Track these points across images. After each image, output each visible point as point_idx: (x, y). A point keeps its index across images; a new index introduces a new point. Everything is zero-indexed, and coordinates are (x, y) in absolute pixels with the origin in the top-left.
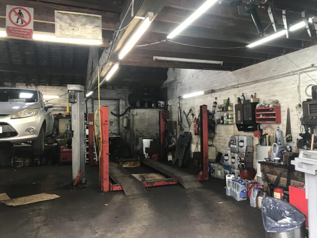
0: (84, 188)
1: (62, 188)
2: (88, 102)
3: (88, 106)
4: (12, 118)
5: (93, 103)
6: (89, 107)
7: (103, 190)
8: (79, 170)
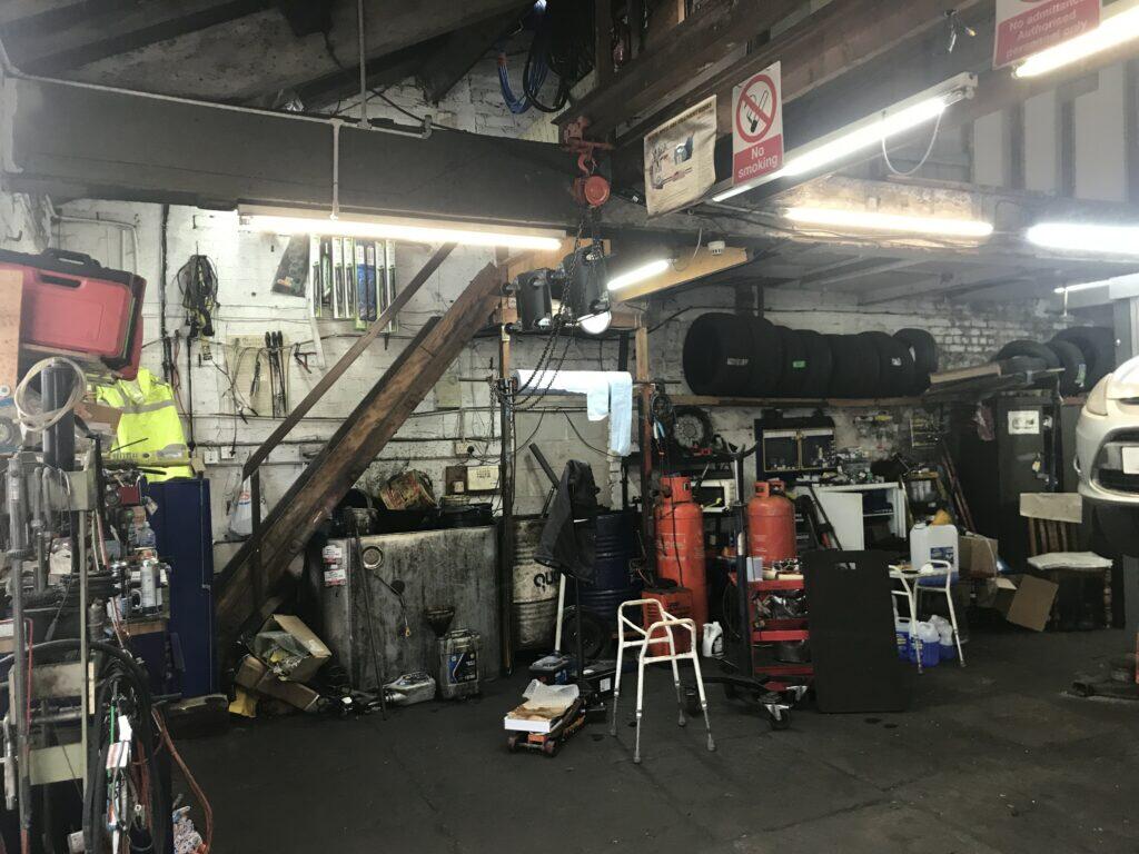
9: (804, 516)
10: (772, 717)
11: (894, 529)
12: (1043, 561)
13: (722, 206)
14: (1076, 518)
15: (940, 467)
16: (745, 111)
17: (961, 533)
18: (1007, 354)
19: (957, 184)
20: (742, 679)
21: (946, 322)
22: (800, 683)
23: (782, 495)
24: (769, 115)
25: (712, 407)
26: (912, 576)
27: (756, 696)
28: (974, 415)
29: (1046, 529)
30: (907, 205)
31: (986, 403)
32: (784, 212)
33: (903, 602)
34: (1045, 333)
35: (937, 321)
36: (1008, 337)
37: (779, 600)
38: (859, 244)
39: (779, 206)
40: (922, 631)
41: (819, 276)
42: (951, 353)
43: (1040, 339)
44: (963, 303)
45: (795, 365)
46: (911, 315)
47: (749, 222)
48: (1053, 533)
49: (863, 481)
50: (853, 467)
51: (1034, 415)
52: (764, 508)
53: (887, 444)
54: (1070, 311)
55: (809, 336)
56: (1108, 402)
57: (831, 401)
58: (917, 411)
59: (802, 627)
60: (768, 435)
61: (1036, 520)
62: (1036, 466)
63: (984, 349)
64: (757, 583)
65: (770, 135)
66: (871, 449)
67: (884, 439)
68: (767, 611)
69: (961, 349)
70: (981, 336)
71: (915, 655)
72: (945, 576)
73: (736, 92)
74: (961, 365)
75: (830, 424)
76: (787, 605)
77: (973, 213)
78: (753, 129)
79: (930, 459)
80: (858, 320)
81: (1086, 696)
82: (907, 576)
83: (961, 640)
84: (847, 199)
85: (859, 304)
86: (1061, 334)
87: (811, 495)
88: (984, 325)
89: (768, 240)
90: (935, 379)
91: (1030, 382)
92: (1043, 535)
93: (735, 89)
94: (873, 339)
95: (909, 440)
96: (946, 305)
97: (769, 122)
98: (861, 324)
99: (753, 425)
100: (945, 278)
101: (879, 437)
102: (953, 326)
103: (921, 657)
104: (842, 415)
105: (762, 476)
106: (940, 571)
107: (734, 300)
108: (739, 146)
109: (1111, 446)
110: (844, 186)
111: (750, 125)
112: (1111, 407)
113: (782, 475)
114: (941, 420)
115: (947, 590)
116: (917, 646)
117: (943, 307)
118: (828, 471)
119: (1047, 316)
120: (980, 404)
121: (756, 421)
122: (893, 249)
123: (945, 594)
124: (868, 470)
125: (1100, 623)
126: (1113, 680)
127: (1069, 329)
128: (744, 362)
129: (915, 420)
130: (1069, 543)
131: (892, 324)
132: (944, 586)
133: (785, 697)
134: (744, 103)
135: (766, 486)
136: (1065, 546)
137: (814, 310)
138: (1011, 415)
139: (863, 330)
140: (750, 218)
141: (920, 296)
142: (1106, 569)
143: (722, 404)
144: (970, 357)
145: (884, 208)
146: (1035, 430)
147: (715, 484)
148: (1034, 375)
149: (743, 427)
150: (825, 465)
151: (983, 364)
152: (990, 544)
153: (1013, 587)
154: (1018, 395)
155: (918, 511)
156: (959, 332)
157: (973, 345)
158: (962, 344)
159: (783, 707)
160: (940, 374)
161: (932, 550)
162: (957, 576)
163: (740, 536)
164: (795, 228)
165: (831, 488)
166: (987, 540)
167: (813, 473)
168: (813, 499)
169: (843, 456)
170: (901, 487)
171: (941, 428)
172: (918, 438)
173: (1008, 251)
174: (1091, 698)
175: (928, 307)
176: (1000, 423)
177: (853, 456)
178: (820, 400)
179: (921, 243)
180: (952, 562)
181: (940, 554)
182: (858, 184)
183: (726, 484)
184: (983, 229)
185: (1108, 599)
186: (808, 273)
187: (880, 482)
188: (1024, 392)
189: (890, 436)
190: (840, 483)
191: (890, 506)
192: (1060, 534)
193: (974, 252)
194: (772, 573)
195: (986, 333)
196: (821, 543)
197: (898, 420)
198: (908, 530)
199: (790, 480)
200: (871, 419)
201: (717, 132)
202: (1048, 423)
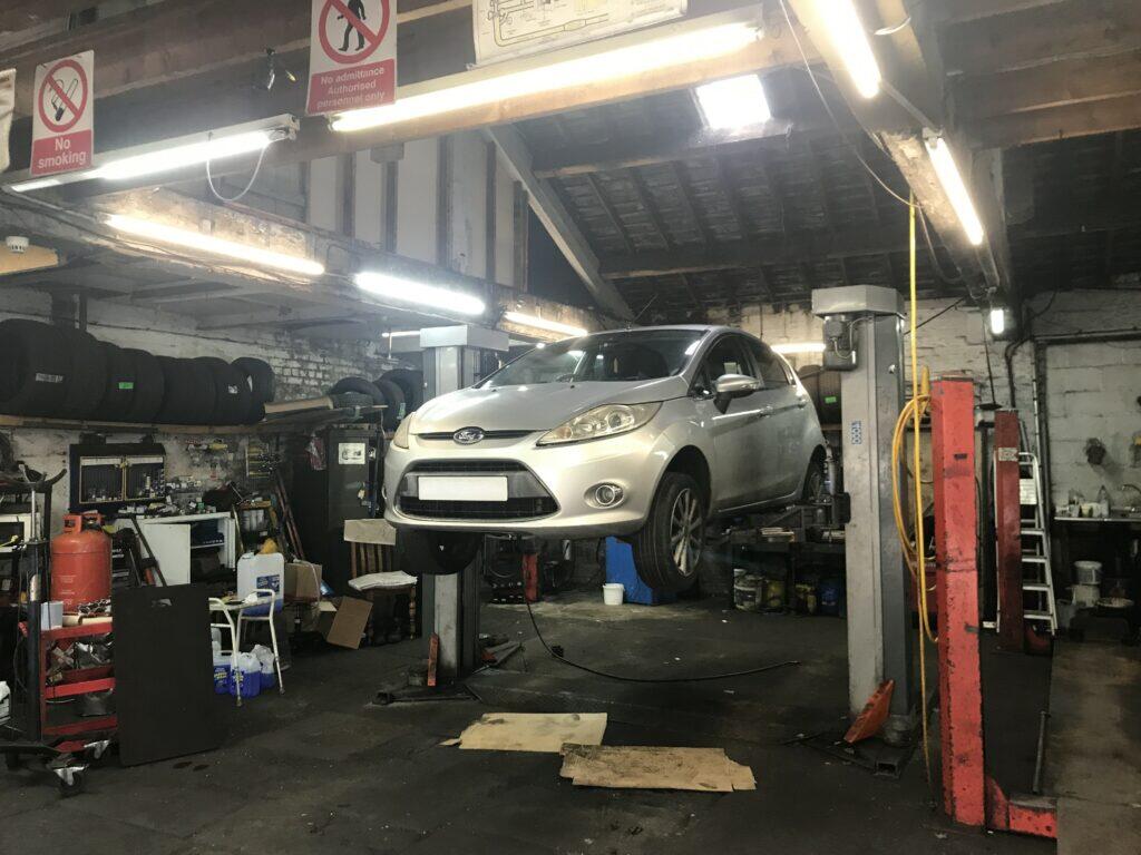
0: (883, 767)
1: (801, 741)
2: (1016, 359)
3: (1017, 373)
4: (539, 445)
5: (1040, 364)
6: (1024, 381)
7: (953, 814)
8: (881, 674)
9: (125, 551)
10: (63, 782)
11: (223, 560)
12: (359, 583)
13: (25, 197)
14: (391, 541)
15: (273, 496)
16: (50, 96)
17: (289, 560)
18: (340, 390)
19: (292, 221)
20: (28, 744)
21: (285, 355)
22: (100, 738)
23: (98, 529)
24: (78, 106)
25: (13, 428)
26: (235, 607)
27: (46, 761)
28: (307, 444)
29: (366, 553)
30: (242, 234)
31: (319, 434)
32: (106, 218)
33: (226, 634)
34: (375, 372)
35: (277, 353)
36: (342, 373)
37: (84, 647)
38: (191, 265)
39: (99, 210)
40: (243, 662)
41: (153, 293)
42: (288, 385)
43: (370, 378)
44: (302, 337)
45: (122, 386)
46: (250, 344)
47: (61, 221)
48: (371, 557)
49: (194, 512)
50: (184, 497)
51: (361, 447)
52: (74, 545)
53: (221, 473)
54: (393, 355)
55: (138, 357)
56: (410, 436)
57: (162, 428)
58: (253, 440)
59: (109, 674)
60: (86, 462)
61: (357, 543)
62: (361, 494)
63: (320, 383)
64: (55, 631)
65: (77, 129)
66: (204, 478)
67: (218, 468)
68: (70, 661)
69: (299, 381)
70: (318, 370)
71: (235, 688)
72: (269, 604)
73: (41, 72)
74: (298, 397)
75: (160, 451)
76: (94, 652)
77: (307, 251)
78: (58, 118)
79: (263, 488)
80: (196, 344)
81: (387, 704)
82: (231, 608)
83: (281, 667)
84: (179, 217)
85: (198, 328)
86: (387, 375)
87: (134, 529)
88: (322, 360)
89: (83, 245)
90: (269, 409)
91: (357, 416)
92: (363, 558)
93: (39, 68)
94: (211, 366)
95: (244, 469)
96: (286, 338)
97: (78, 114)
98: (200, 347)
99: (68, 451)
100: (284, 311)
101: (213, 465)
102: (292, 359)
103: (241, 689)
104: (175, 442)
105: (75, 508)
106: (265, 600)
107: (50, 308)
108: (40, 132)
109: (410, 475)
110: (177, 203)
111: (55, 112)
112: (412, 441)
113: (100, 507)
114: (277, 450)
115: (271, 618)
116: (237, 678)
117: (283, 339)
118: (154, 501)
119: (376, 357)
120: (314, 435)
121: (72, 446)
122: (226, 275)
123: (268, 622)
124: (199, 500)
125: (405, 634)
126: (409, 686)
127: (394, 370)
128: (58, 379)
129: (250, 450)
130: (385, 565)
131: (232, 352)
132: (268, 614)
133: (79, 757)
134: (48, 86)
135: (79, 519)
136: (381, 567)
137: (148, 329)
138: (342, 447)
139: (200, 355)
140: (63, 217)
141: (261, 326)
142: (412, 585)
143: (27, 426)
144: (307, 390)
145: (219, 233)
146: (361, 461)
147: (12, 519)
148: (361, 410)
149: (54, 452)
150: (152, 496)
151: (319, 398)
152: (315, 569)
153: (334, 609)
154: (348, 428)
155: (250, 541)
156: (296, 364)
157: (310, 379)
158: (300, 377)
159: (76, 769)
160: (276, 404)
161: (259, 580)
162: (282, 604)
163: (34, 578)
164: (118, 238)
165: (158, 519)
166: (312, 565)
167: (138, 504)
168: (136, 532)
169: (173, 486)
170: (233, 517)
171: (277, 457)
172: (252, 468)
173: (338, 293)
174: (391, 705)
175: (269, 338)
176: (330, 454)
177: (184, 485)
178: (149, 426)
179: (255, 273)
180: (277, 590)
181: (266, 582)
182: (192, 203)
183: (25, 519)
184: (315, 269)
185: (412, 612)
186: (140, 289)
187: (211, 512)
188: (354, 425)
189: (225, 465)
190: (168, 514)
191: (221, 537)
192: (377, 556)
193: (306, 289)
194: (75, 619)
195: (322, 368)
196: (142, 580)
197: (234, 448)
198: (238, 558)
199: (110, 512)
200: (205, 447)
201: (14, 111)
202: (373, 455)
